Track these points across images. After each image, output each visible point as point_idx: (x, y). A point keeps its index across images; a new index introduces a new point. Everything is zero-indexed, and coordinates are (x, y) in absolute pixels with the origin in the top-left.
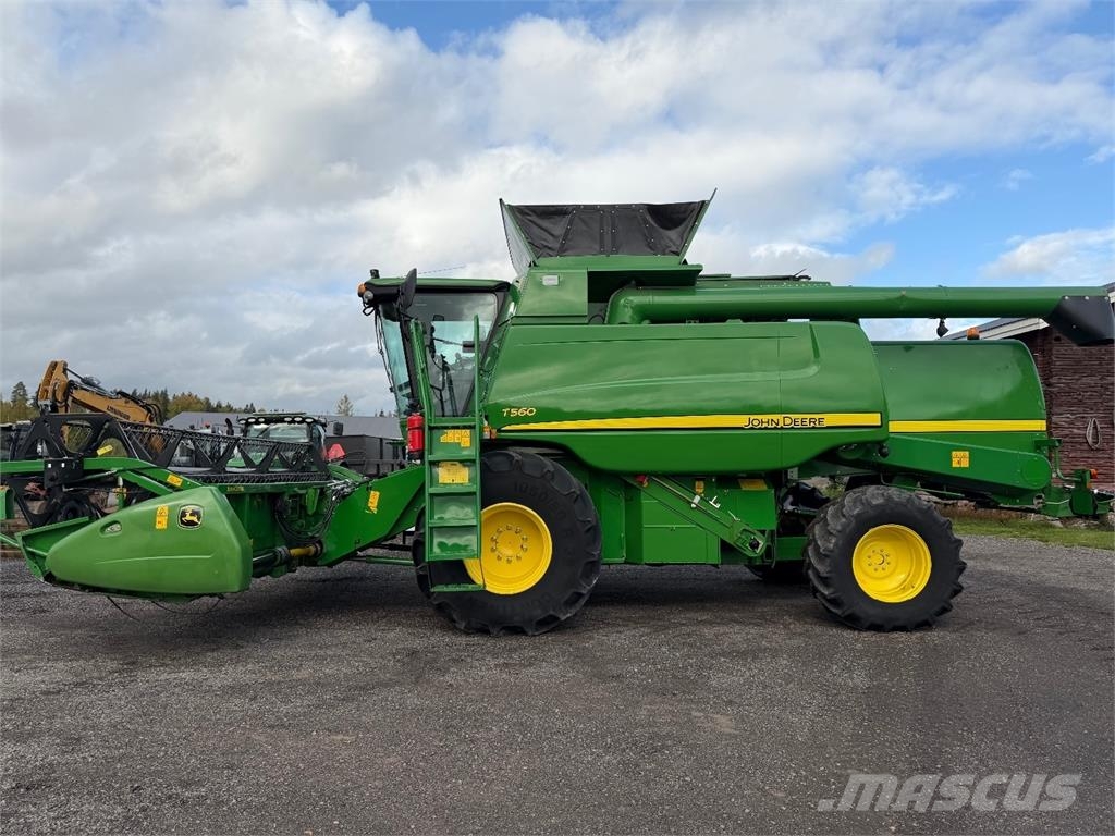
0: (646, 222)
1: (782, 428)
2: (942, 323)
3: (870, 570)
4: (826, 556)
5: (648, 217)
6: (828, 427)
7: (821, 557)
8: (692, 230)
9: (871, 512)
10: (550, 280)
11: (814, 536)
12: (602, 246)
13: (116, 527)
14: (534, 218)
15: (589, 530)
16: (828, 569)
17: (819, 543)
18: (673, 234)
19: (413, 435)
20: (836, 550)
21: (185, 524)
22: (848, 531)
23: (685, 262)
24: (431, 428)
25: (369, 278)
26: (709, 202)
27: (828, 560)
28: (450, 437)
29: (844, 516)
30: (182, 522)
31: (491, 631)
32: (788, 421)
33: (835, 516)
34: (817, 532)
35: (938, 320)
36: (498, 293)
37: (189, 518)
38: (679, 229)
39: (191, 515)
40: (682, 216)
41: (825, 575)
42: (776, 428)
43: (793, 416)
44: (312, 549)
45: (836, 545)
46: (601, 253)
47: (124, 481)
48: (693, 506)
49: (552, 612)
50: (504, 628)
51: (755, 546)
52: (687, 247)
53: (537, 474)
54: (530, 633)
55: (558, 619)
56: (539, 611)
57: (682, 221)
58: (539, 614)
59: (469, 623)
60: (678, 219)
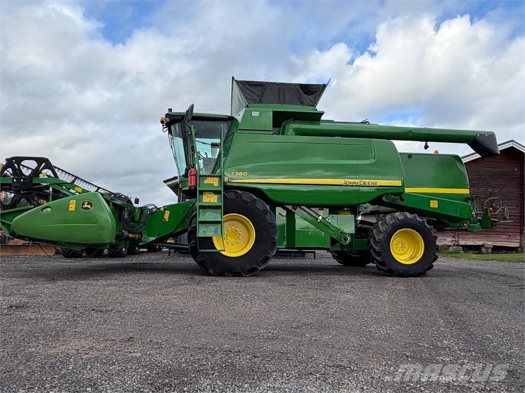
0: (299, 92)
1: (359, 186)
2: (426, 144)
3: (397, 251)
4: (379, 242)
5: (300, 90)
6: (379, 186)
7: (376, 242)
8: (320, 96)
9: (399, 223)
10: (255, 114)
11: (373, 234)
12: (279, 100)
13: (49, 209)
14: (248, 87)
15: (272, 227)
16: (380, 248)
17: (376, 236)
18: (311, 97)
19: (191, 178)
20: (383, 240)
21: (84, 209)
22: (388, 231)
23: (316, 110)
24: (200, 176)
25: (167, 112)
26: (327, 85)
27: (379, 244)
28: (208, 181)
29: (386, 224)
30: (83, 208)
31: (226, 274)
32: (362, 183)
33: (382, 225)
34: (374, 232)
35: (425, 143)
36: (229, 122)
37: (86, 206)
38: (314, 95)
39: (87, 204)
40: (315, 90)
41: (378, 251)
42: (356, 186)
43: (364, 181)
44: (137, 236)
45: (383, 237)
46: (279, 103)
47: (53, 189)
48: (319, 221)
49: (254, 266)
50: (231, 273)
51: (346, 240)
52: (317, 103)
53: (249, 200)
54: (244, 275)
55: (258, 269)
56: (249, 265)
57: (315, 92)
58: (249, 267)
59: (215, 270)
60: (313, 91)
